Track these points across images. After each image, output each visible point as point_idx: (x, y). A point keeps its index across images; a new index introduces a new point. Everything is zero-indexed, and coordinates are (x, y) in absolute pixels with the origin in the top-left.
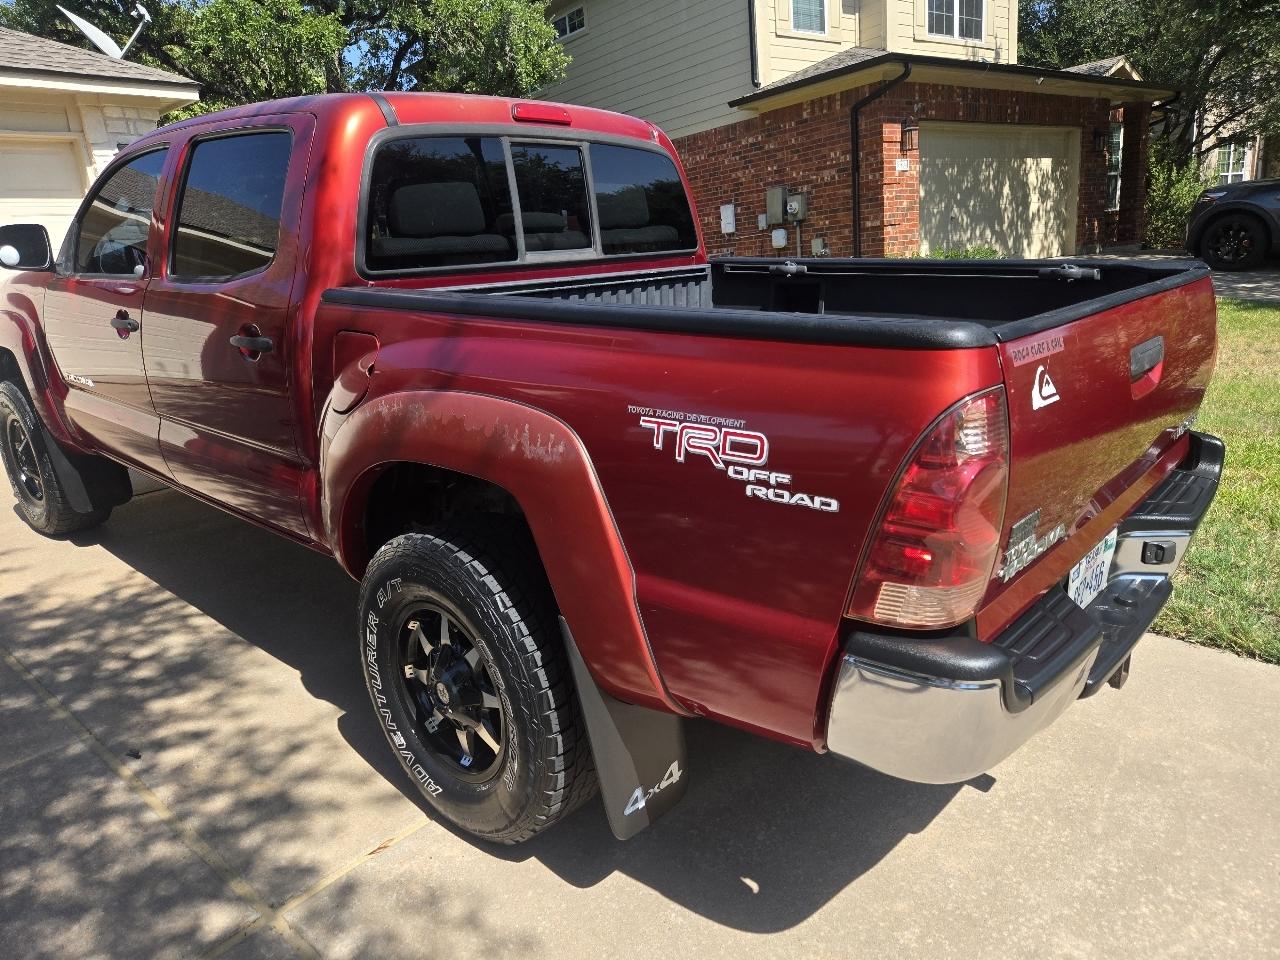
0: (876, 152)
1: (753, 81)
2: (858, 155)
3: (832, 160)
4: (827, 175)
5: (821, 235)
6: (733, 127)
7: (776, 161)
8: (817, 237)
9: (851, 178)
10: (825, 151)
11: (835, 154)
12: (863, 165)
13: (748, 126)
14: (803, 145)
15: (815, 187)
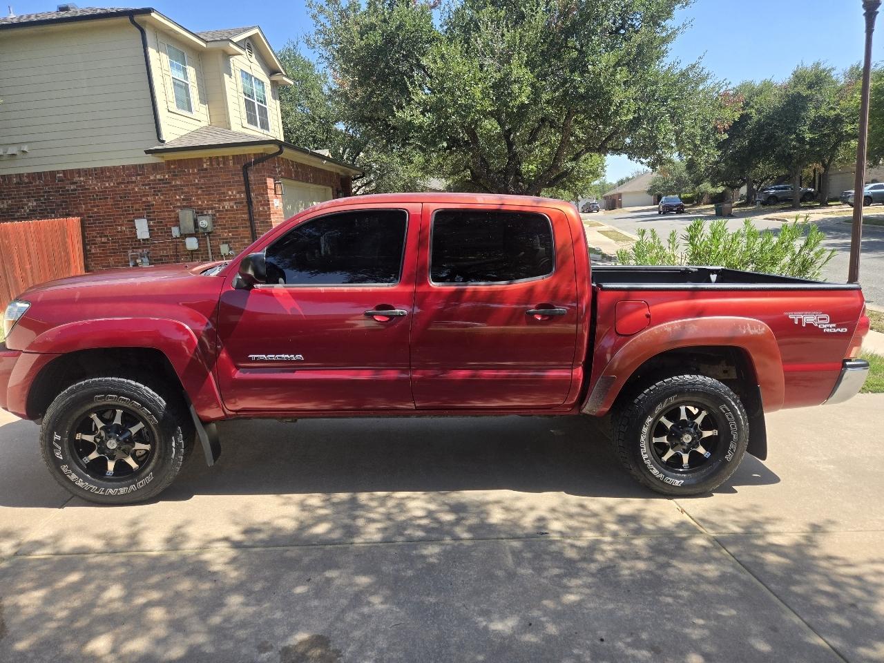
0: (263, 194)
1: (159, 140)
2: (250, 195)
3: (231, 196)
4: (227, 205)
5: (226, 243)
6: (142, 166)
7: (182, 193)
8: (223, 243)
9: (247, 208)
10: (223, 190)
11: (232, 193)
12: (254, 201)
13: (155, 167)
14: (205, 184)
15: (219, 211)
